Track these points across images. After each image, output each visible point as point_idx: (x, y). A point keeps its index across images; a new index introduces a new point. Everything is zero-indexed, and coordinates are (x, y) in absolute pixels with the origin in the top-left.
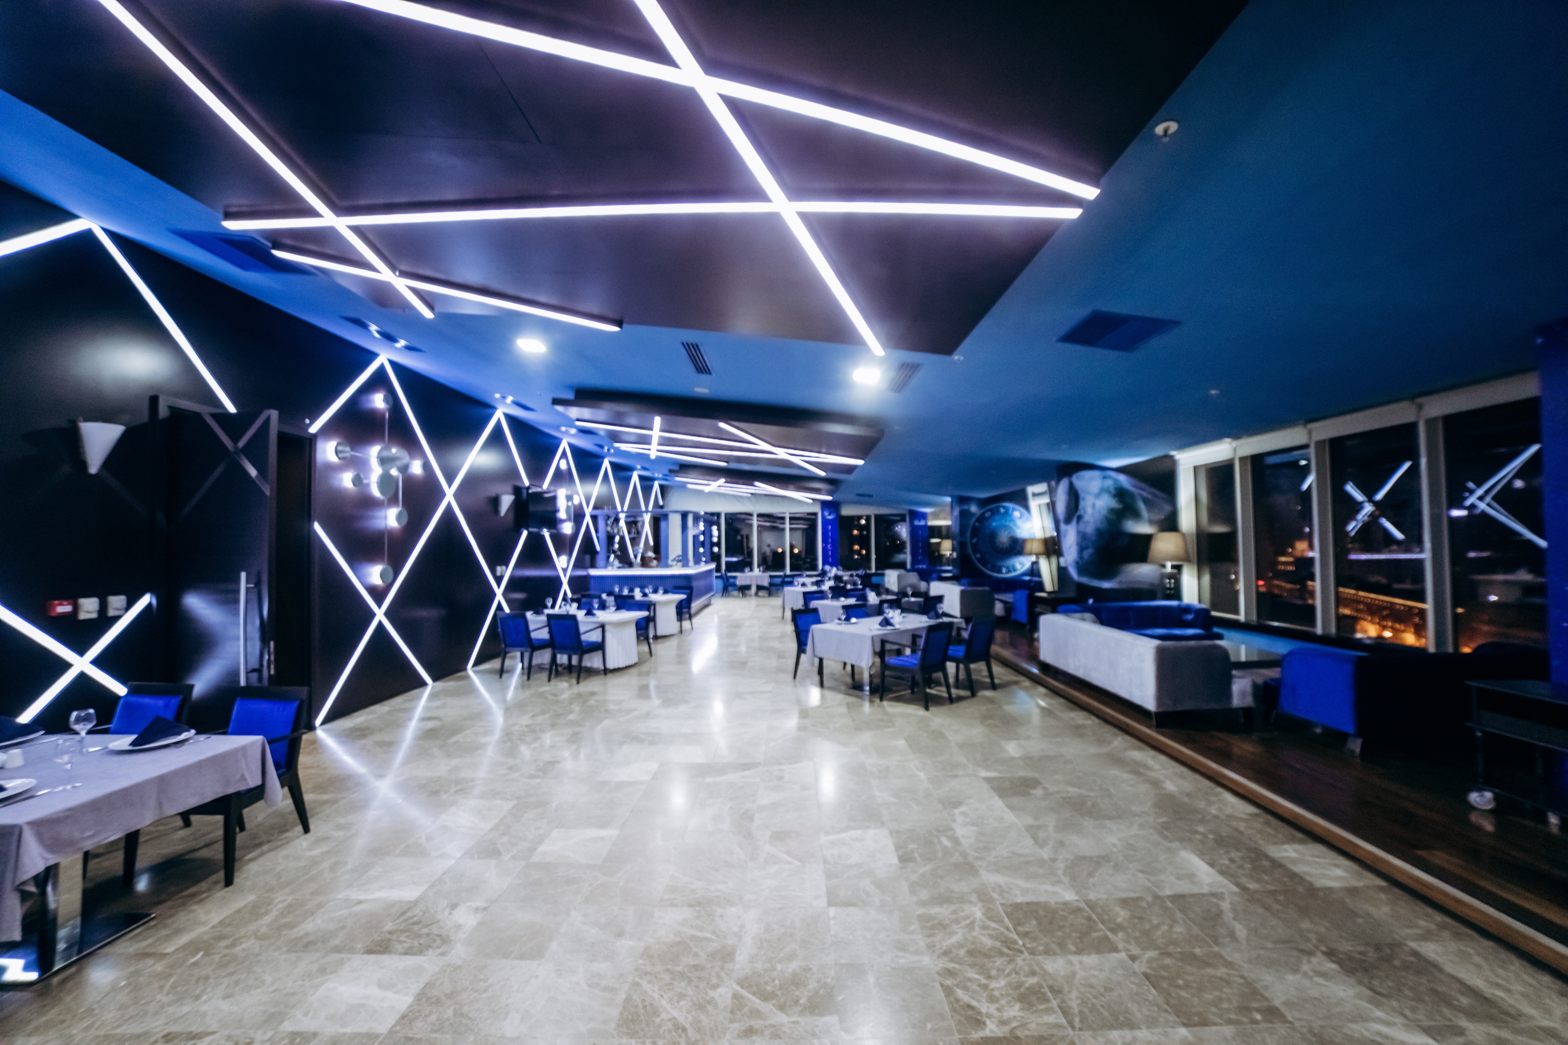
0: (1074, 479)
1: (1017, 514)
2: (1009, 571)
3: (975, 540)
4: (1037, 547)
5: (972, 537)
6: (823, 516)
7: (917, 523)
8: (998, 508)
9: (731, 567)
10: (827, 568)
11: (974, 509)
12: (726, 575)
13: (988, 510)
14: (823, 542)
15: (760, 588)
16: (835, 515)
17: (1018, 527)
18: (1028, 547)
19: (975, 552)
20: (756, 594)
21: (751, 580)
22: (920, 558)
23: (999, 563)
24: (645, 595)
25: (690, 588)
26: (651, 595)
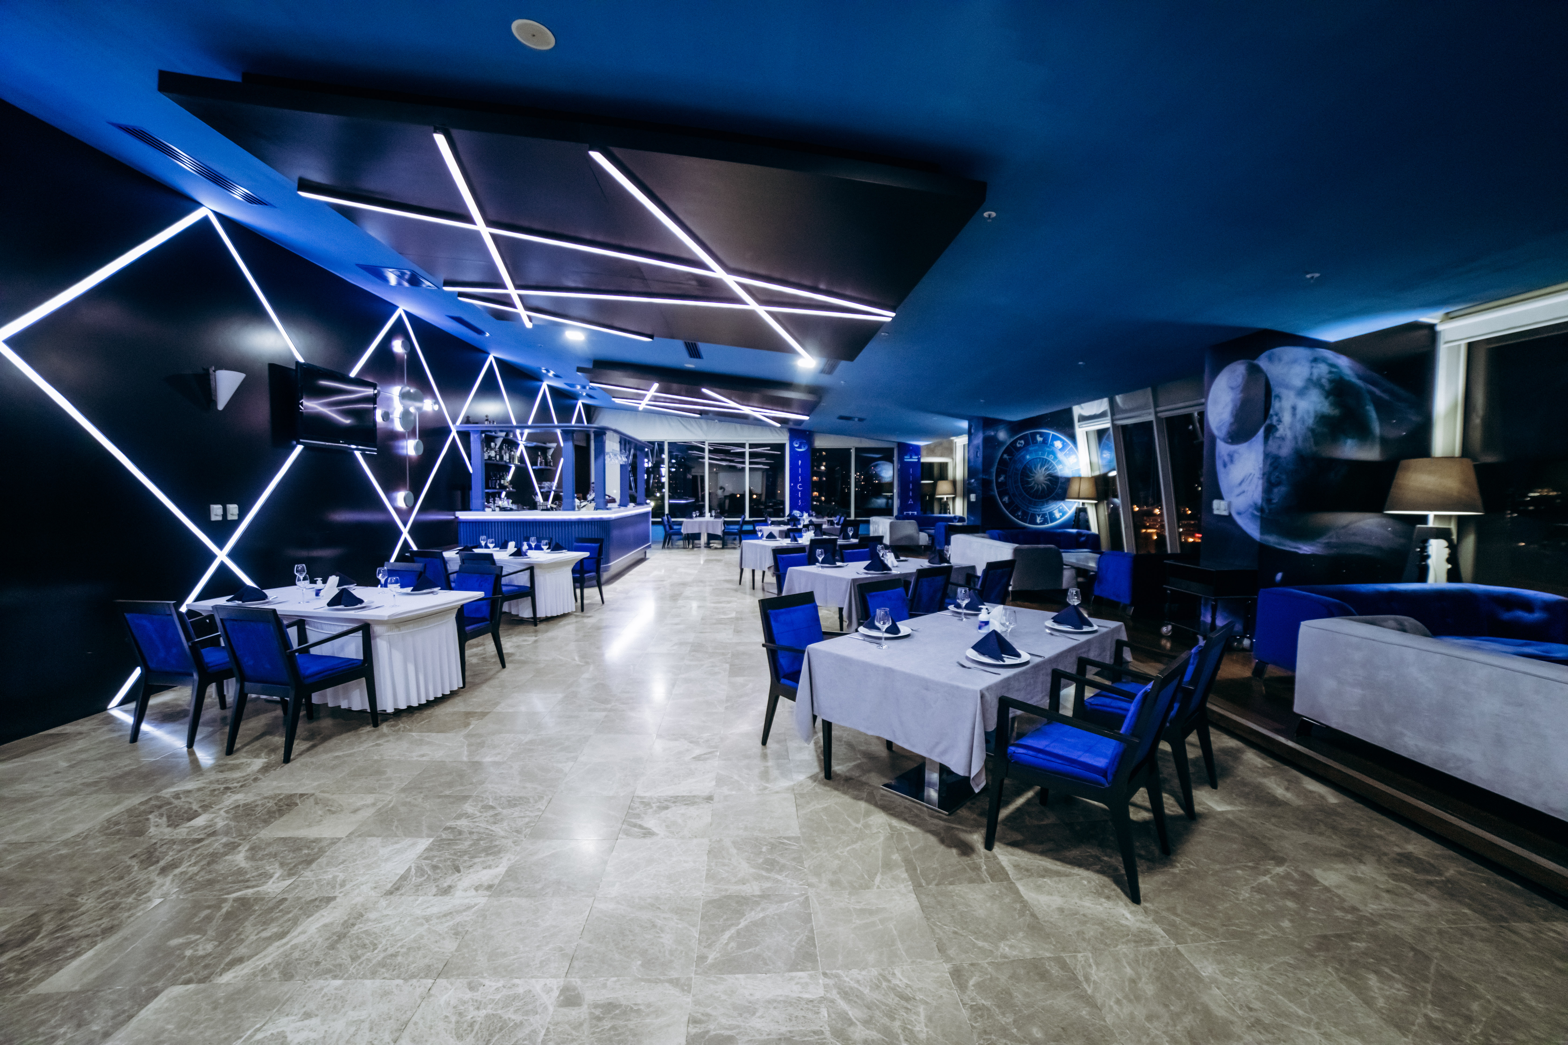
0: (1263, 362)
1: (1058, 444)
2: (1045, 521)
3: (1002, 478)
4: (1086, 488)
5: (998, 476)
6: (792, 448)
7: (907, 459)
8: (1034, 436)
9: (676, 511)
10: (797, 513)
11: (1002, 435)
12: (668, 521)
13: (1020, 438)
14: (791, 482)
15: (711, 537)
16: (807, 447)
17: (1060, 462)
18: (1074, 488)
19: (1001, 495)
20: (708, 545)
21: (700, 528)
22: (911, 502)
23: (1032, 510)
24: (519, 553)
25: (600, 541)
26: (530, 553)
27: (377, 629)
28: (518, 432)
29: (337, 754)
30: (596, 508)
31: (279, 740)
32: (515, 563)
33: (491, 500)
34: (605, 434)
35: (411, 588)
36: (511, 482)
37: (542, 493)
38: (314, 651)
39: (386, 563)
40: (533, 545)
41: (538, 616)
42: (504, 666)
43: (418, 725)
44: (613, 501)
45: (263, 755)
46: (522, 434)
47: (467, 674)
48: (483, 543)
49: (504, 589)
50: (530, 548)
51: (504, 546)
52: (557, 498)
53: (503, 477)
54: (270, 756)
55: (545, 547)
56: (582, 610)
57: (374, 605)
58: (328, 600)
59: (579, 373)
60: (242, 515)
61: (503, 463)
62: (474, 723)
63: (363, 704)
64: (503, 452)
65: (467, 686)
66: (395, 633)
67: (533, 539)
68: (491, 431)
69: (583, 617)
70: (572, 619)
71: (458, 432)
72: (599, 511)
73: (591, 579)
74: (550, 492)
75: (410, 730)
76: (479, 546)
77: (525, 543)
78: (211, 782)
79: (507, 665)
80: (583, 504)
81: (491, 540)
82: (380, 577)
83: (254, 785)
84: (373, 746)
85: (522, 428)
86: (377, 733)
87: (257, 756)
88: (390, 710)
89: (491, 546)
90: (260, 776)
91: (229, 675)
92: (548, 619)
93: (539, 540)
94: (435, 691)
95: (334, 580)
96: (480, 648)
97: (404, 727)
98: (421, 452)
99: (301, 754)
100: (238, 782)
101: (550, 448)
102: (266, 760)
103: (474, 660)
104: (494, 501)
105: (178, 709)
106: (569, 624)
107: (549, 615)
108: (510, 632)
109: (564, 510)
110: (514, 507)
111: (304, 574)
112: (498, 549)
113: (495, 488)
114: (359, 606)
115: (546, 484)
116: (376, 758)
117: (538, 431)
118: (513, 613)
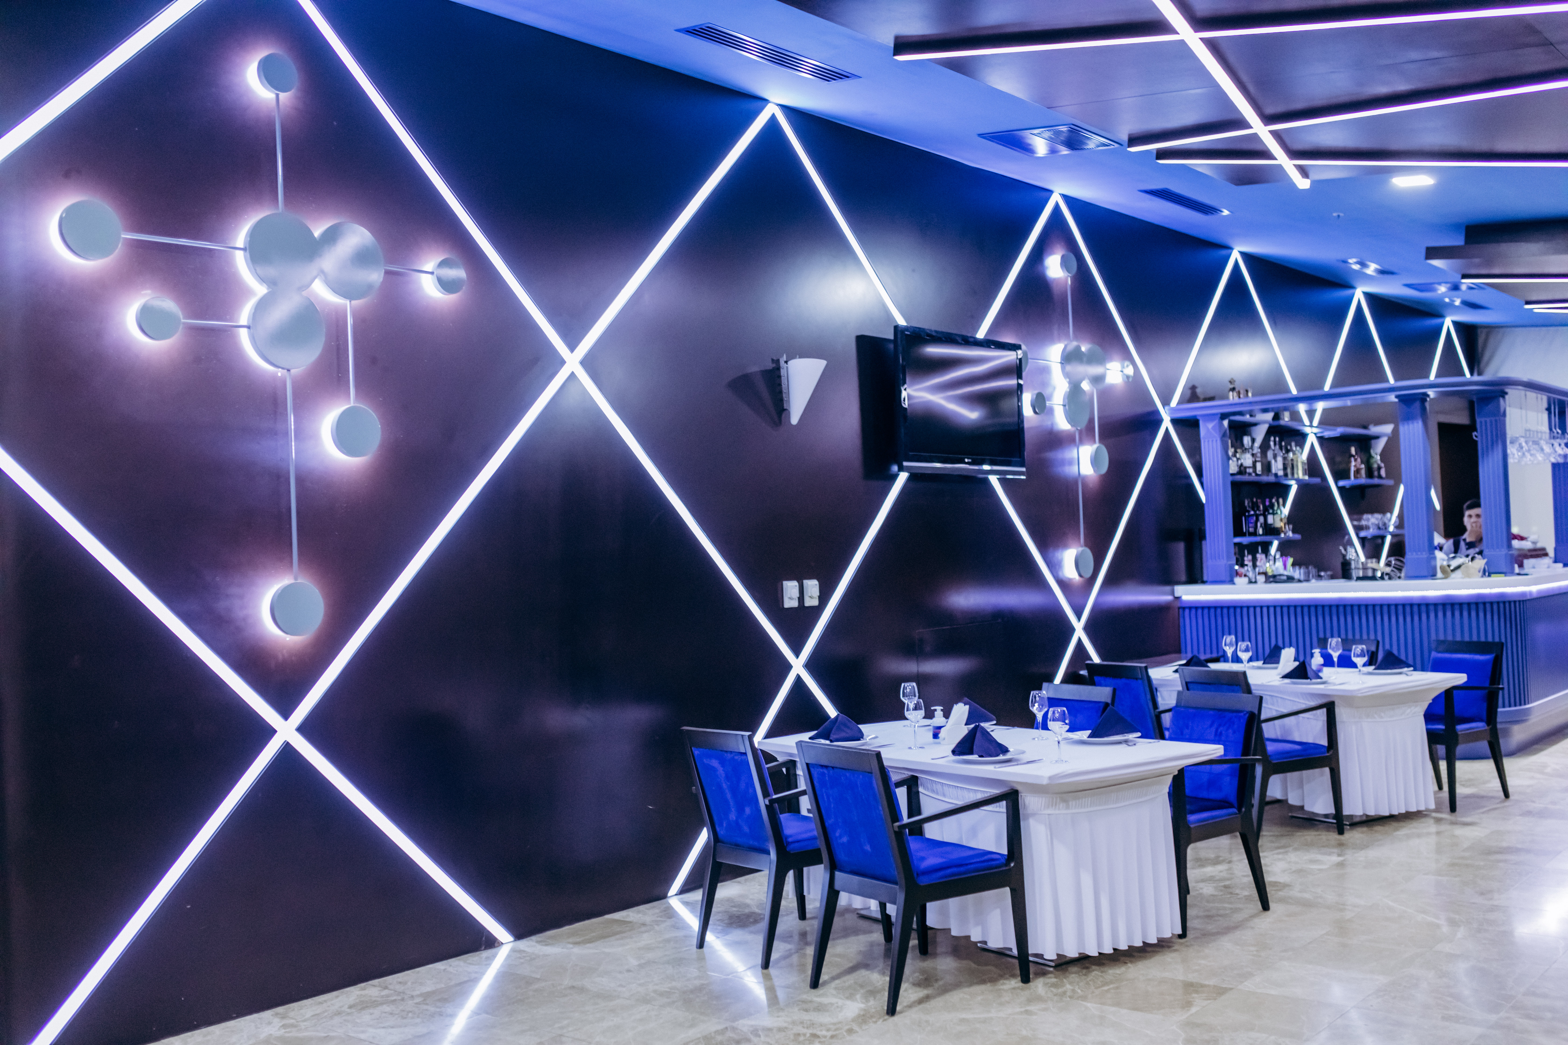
24: (1301, 672)
25: (1496, 649)
26: (1328, 673)
27: (1029, 802)
28: (1302, 408)
29: (964, 1016)
30: (1487, 572)
31: (881, 979)
32: (1296, 694)
33: (1248, 559)
34: (1503, 394)
35: (1089, 732)
36: (1290, 520)
37: (1363, 541)
38: (932, 831)
39: (1045, 685)
40: (1335, 655)
41: (1346, 811)
42: (1266, 907)
43: (1097, 992)
44: (1539, 553)
45: (858, 996)
46: (1311, 413)
47: (1190, 912)
48: (1229, 651)
49: (1271, 747)
50: (1328, 661)
51: (1272, 657)
52: (1398, 550)
53: (1269, 509)
54: (868, 1001)
55: (1360, 661)
56: (1453, 808)
57: (1026, 757)
58: (953, 746)
59: (1437, 263)
60: (824, 598)
61: (1271, 479)
62: (1199, 1004)
63: (1005, 940)
64: (1270, 454)
65: (1190, 934)
66: (1060, 812)
67: (1334, 642)
68: (1241, 413)
69: (1453, 823)
70: (1428, 827)
71: (1175, 422)
72: (1495, 578)
73: (1474, 737)
74: (1383, 538)
75: (1084, 998)
76: (1221, 657)
77: (1317, 652)
78: (794, 1023)
79: (1272, 905)
80: (1454, 563)
81: (1242, 645)
82: (1035, 709)
83: (848, 1038)
84: (1021, 1013)
85: (1310, 399)
86: (1026, 993)
87: (851, 997)
88: (1050, 955)
89: (1244, 656)
90: (855, 1027)
91: (813, 858)
92: (1370, 822)
93: (1347, 644)
94: (1130, 935)
95: (961, 710)
96: (1220, 867)
97: (1073, 991)
98: (1104, 468)
99: (910, 1006)
100: (828, 1030)
101: (1377, 437)
102: (862, 1006)
103: (1207, 890)
104: (1254, 560)
105: (747, 911)
106: (1419, 836)
107: (1372, 812)
108: (1284, 841)
109: (1409, 577)
110: (1298, 573)
111: (915, 700)
112: (1260, 663)
113: (1255, 534)
114: (1001, 757)
115: (1372, 520)
116: (1024, 1033)
117: (1348, 402)
118: (1293, 800)
